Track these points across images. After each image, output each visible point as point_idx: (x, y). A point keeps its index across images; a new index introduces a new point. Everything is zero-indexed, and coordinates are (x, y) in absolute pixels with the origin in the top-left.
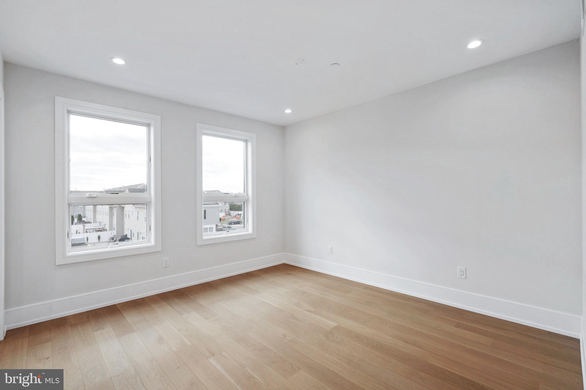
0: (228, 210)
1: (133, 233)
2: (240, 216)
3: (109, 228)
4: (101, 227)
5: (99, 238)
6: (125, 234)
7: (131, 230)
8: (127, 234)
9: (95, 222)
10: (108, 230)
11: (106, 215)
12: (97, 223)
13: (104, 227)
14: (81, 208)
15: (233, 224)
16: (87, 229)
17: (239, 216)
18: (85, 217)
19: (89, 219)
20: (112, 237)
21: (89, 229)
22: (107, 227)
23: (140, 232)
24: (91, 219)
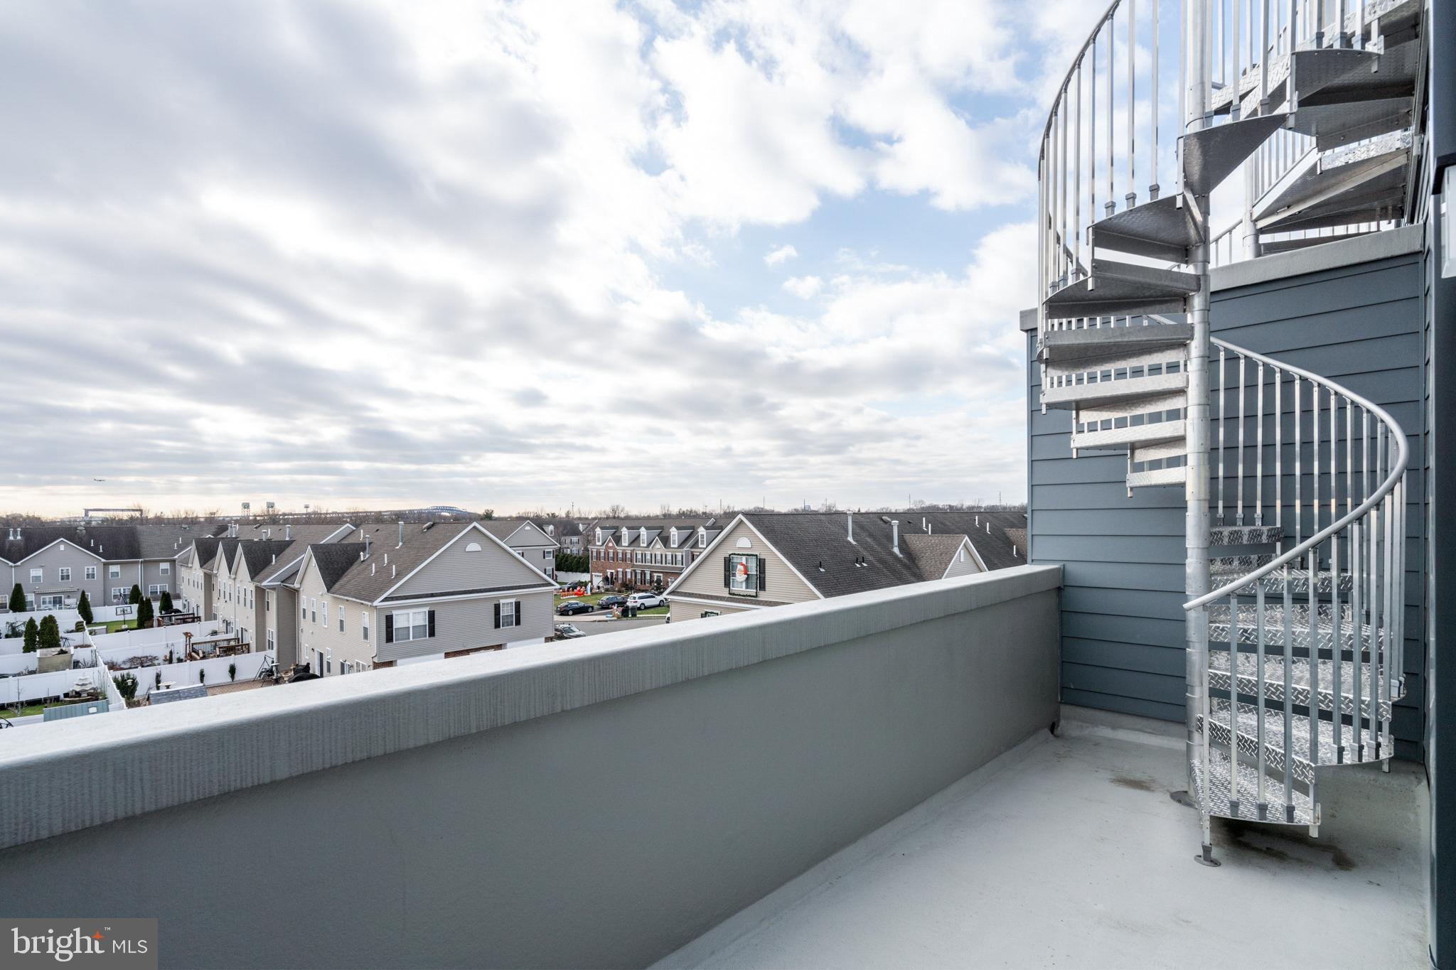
0: (553, 569)
1: (329, 664)
2: (586, 587)
3: (254, 640)
4: (232, 636)
5: (232, 670)
6: (304, 663)
7: (321, 655)
8: (308, 664)
9: (211, 616)
10: (253, 647)
11: (245, 605)
12: (215, 619)
13: (240, 636)
14: (165, 571)
15: (571, 612)
16: (195, 644)
17: (583, 587)
18: (178, 597)
19: (193, 605)
20: (268, 668)
21: (200, 643)
22: (250, 638)
23: (347, 663)
24: (198, 607)
